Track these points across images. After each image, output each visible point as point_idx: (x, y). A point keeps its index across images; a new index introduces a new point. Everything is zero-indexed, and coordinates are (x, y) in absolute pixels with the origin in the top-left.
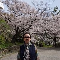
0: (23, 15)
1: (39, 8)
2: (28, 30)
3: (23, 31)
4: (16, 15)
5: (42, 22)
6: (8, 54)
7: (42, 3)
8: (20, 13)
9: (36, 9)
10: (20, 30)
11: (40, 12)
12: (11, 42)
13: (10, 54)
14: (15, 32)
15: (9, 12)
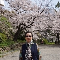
0: (25, 11)
1: (41, 4)
2: (30, 27)
3: (25, 28)
4: (17, 12)
5: (44, 18)
6: (10, 53)
8: (21, 10)
9: (37, 5)
10: (22, 28)
11: (42, 8)
12: (13, 40)
13: (12, 52)
14: (17, 30)
15: (10, 9)
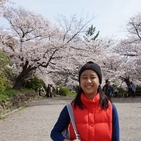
7: (73, 19)
